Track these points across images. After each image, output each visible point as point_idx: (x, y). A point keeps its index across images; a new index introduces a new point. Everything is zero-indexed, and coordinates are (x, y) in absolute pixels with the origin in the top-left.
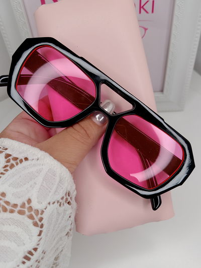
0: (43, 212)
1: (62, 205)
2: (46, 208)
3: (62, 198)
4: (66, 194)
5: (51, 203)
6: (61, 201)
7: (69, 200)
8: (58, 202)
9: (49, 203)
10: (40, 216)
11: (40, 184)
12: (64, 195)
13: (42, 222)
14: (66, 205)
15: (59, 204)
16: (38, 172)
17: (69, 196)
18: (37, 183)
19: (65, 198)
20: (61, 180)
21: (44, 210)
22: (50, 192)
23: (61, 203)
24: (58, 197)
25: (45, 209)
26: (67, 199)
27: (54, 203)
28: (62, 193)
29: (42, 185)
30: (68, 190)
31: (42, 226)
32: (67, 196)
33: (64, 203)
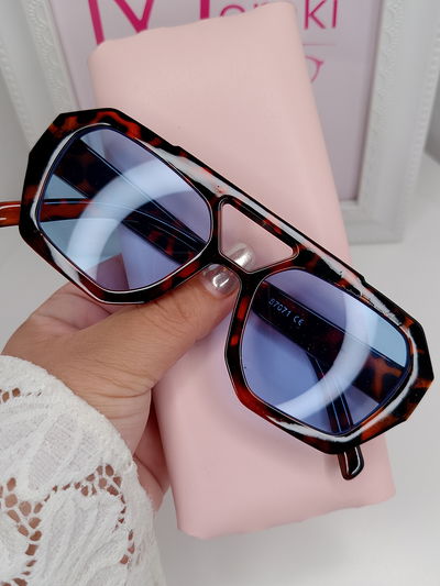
0: (39, 507)
1: (90, 492)
2: (49, 497)
3: (91, 478)
4: (99, 469)
5: (60, 488)
6: (85, 484)
7: (110, 482)
8: (77, 486)
9: (55, 489)
10: (32, 515)
11: (37, 447)
12: (94, 471)
13: (38, 528)
14: (104, 495)
15: (81, 489)
19: (97, 478)
21: (43, 502)
22: (58, 464)
23: (86, 488)
24: (79, 475)
25: (46, 500)
26: (102, 483)
27: (68, 486)
30: (105, 461)
31: (37, 536)
32: (104, 475)
33: (97, 488)
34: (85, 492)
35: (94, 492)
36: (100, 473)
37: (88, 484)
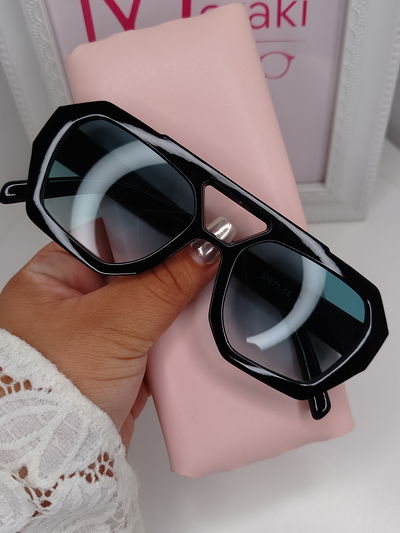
0: (48, 493)
1: (94, 479)
2: (57, 485)
3: (92, 466)
4: (99, 459)
5: (66, 476)
6: (88, 471)
7: (107, 467)
8: (82, 474)
9: (62, 477)
10: (44, 498)
11: (47, 441)
12: (95, 460)
14: (103, 478)
15: (84, 476)
16: (45, 418)
17: (106, 460)
18: (42, 439)
19: (98, 466)
20: (89, 435)
21: (52, 489)
22: (64, 457)
24: (83, 465)
25: (55, 487)
26: (102, 469)
27: (71, 476)
28: (90, 457)
29: (50, 444)
30: (104, 450)
32: (103, 462)
33: (99, 474)
34: (89, 479)
35: (97, 479)
36: (100, 461)
37: (91, 471)
